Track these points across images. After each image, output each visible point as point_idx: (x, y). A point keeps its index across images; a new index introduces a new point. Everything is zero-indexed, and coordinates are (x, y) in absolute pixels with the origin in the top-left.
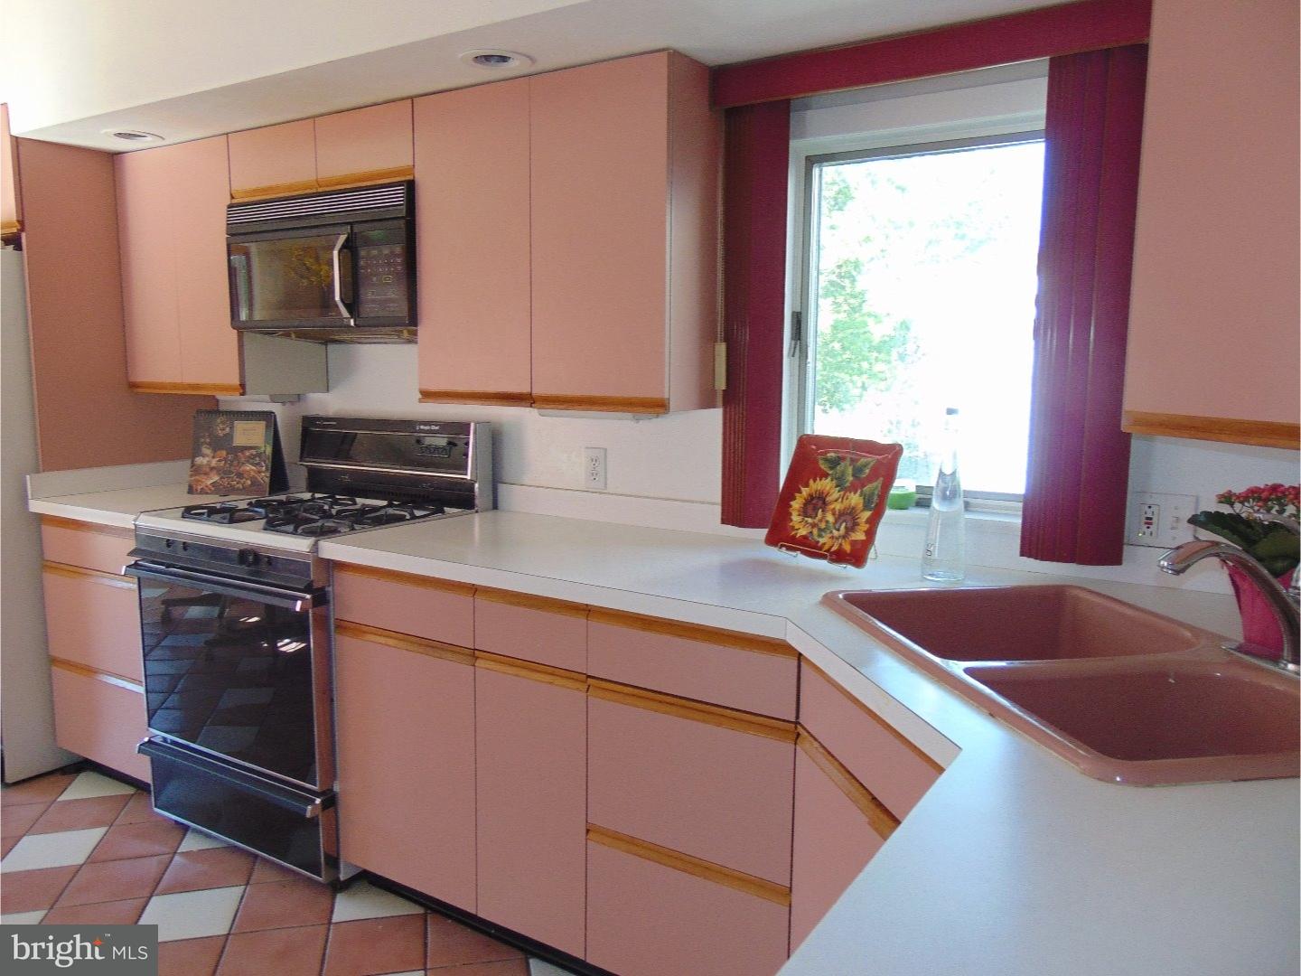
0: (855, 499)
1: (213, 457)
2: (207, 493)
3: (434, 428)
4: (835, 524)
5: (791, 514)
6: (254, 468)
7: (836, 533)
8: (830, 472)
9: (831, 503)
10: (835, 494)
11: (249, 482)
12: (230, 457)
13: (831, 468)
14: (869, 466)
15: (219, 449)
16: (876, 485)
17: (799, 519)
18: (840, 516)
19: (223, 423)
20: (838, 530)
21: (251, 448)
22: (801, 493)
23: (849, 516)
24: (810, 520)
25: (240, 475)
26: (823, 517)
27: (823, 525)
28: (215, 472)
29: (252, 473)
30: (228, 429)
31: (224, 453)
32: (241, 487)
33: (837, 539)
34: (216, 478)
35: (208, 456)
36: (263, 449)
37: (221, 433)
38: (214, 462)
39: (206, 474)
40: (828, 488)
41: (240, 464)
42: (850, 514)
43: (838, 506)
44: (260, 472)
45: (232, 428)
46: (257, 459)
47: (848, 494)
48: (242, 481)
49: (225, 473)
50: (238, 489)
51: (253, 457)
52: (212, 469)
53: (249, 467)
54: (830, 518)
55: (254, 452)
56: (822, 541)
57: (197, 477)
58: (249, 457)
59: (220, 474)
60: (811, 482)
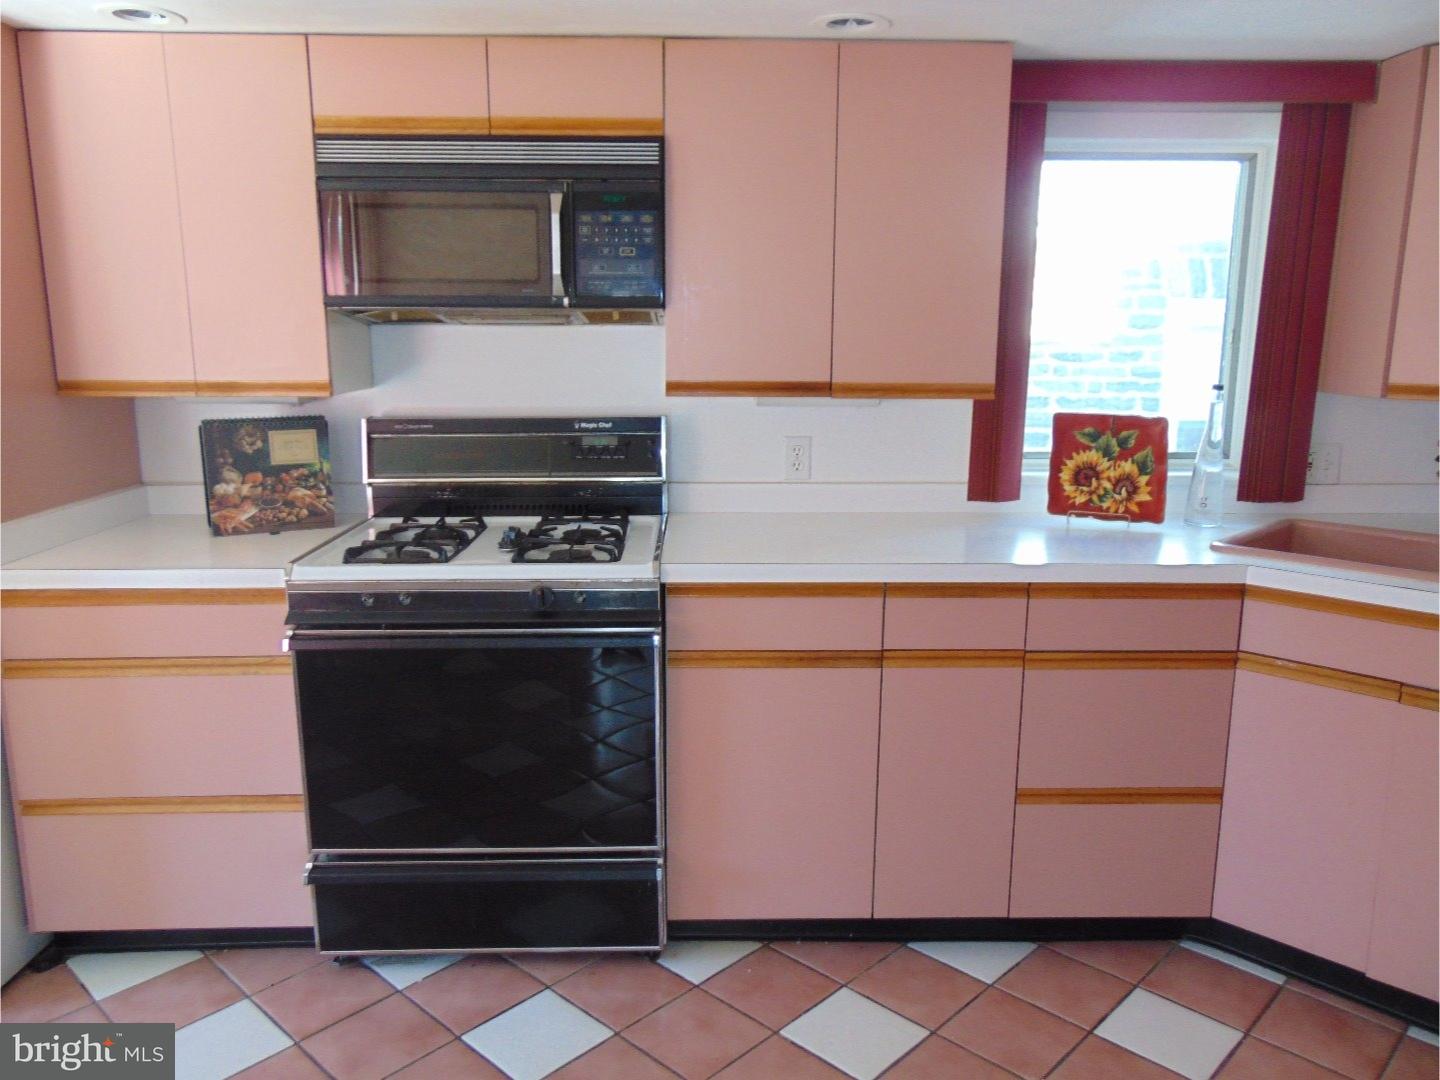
0: (1128, 467)
1: (243, 483)
2: (243, 533)
3: (602, 425)
4: (1114, 491)
5: (1062, 486)
6: (309, 492)
7: (1117, 497)
8: (1093, 445)
9: (1103, 472)
10: (1104, 464)
11: (305, 512)
12: (269, 481)
13: (1092, 442)
14: (1134, 437)
15: (251, 471)
16: (1147, 452)
17: (1073, 488)
18: (1118, 483)
19: (251, 436)
20: (1120, 494)
21: (302, 466)
22: (1066, 465)
23: (1126, 482)
24: (1085, 489)
25: (290, 504)
26: (1099, 485)
27: (1102, 492)
28: (249, 502)
29: (308, 500)
30: (259, 444)
31: (259, 476)
32: (295, 519)
33: (1121, 502)
34: (253, 511)
35: (233, 481)
36: (317, 467)
37: (249, 450)
38: (246, 490)
39: (236, 506)
40: (1095, 459)
41: (287, 489)
42: (1128, 478)
43: (1112, 474)
44: (319, 497)
45: (265, 441)
46: (312, 480)
47: (1118, 462)
48: (295, 511)
49: (265, 502)
50: (291, 523)
51: (306, 478)
52: (245, 499)
53: (300, 492)
54: (1108, 485)
55: (305, 471)
56: (1105, 505)
57: (224, 512)
58: (297, 479)
59: (257, 505)
60: (1074, 454)
